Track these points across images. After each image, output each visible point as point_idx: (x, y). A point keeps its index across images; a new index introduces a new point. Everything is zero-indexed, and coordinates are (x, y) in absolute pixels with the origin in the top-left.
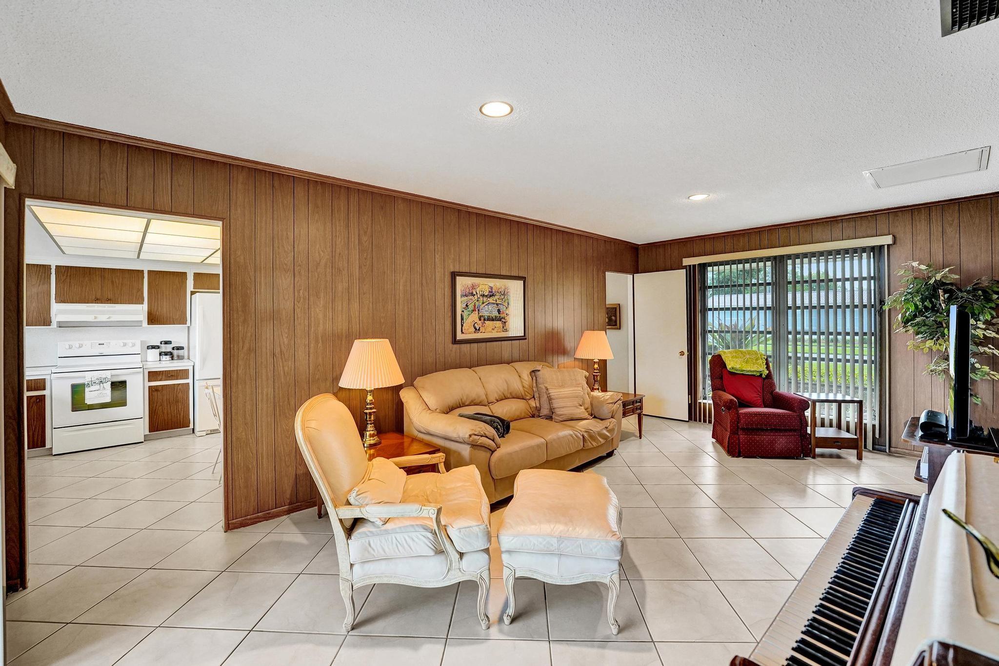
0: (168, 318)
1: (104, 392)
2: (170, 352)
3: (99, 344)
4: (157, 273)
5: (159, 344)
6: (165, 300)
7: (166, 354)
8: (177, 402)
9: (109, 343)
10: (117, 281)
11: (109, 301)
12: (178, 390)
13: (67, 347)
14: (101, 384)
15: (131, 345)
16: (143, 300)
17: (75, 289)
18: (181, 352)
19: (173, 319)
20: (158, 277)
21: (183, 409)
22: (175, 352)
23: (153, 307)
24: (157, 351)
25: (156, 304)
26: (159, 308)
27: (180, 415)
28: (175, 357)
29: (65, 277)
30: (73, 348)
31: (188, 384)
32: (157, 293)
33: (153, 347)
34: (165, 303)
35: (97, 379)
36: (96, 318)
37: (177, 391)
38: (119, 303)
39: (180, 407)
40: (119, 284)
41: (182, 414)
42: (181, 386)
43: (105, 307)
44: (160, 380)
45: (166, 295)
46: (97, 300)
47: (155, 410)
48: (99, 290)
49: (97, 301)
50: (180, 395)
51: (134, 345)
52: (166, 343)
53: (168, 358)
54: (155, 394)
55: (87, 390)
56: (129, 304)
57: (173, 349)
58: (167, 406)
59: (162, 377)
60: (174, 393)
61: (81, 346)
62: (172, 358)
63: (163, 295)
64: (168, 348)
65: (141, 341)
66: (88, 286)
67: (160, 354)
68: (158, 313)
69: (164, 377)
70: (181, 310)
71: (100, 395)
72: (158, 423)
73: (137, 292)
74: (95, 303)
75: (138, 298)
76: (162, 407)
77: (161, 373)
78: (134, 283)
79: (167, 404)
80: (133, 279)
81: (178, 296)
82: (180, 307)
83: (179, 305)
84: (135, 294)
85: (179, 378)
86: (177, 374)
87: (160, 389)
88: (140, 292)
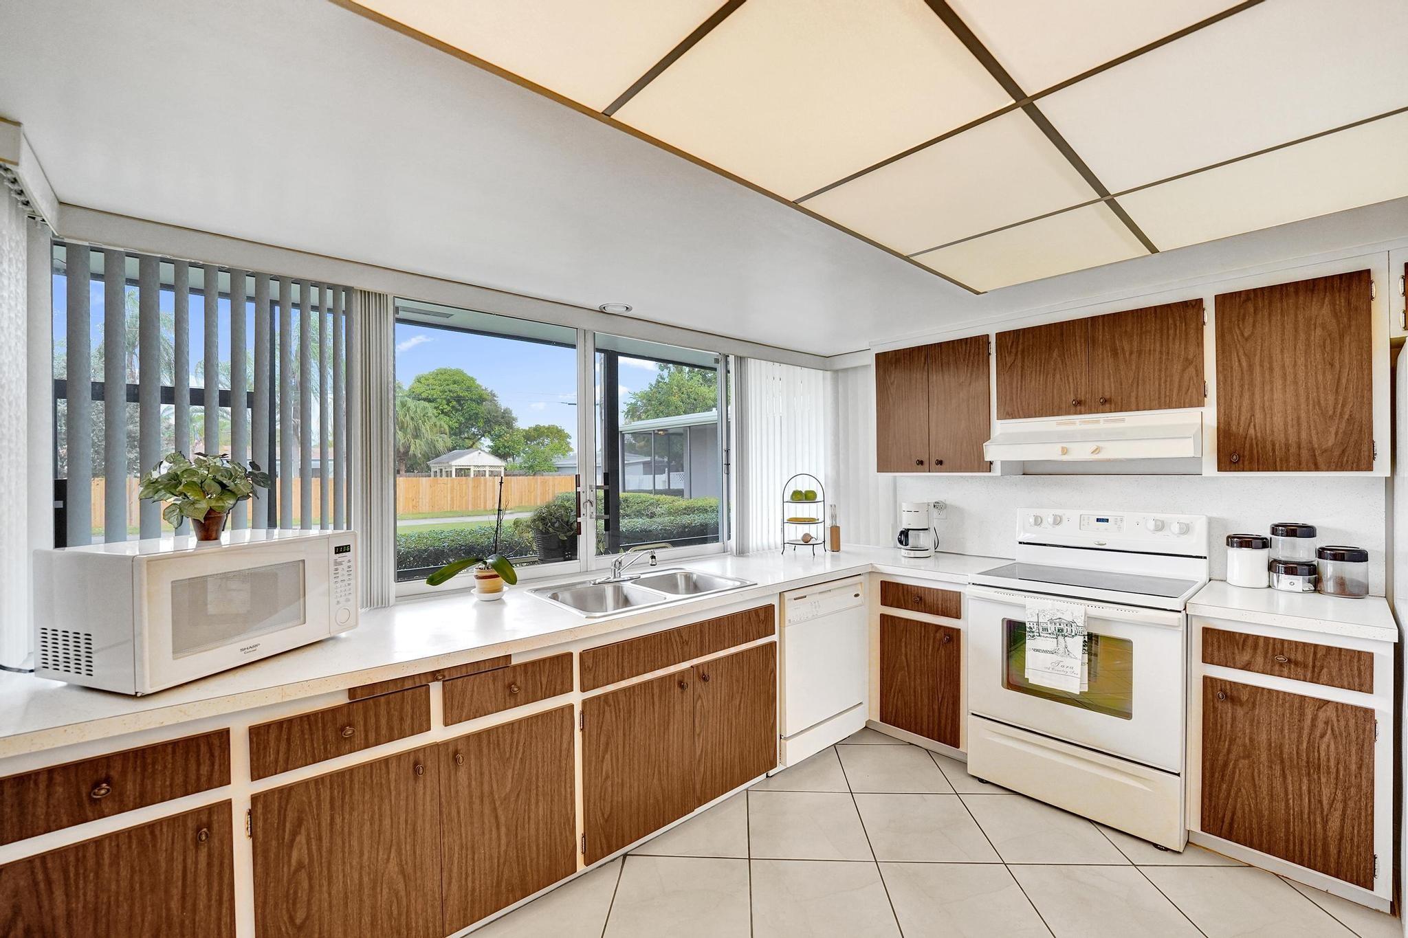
0: (1293, 450)
1: (1068, 661)
2: (1310, 565)
3: (1098, 520)
4: (1248, 299)
5: (1266, 533)
6: (1278, 383)
7: (1291, 569)
8: (1315, 766)
9: (1122, 521)
10: (1127, 347)
11: (1108, 404)
12: (1321, 725)
13: (1032, 521)
14: (1060, 638)
15: (1175, 528)
16: (1202, 392)
18: (1352, 570)
19: (1313, 450)
20: (1252, 310)
22: (1329, 568)
23: (1235, 414)
24: (1261, 556)
25: (1247, 395)
26: (1259, 416)
27: (1325, 822)
28: (1329, 586)
29: (1013, 355)
30: (1043, 525)
31: (1368, 712)
32: (1251, 367)
33: (1245, 542)
34: (1278, 395)
35: (1051, 621)
36: (1065, 451)
37: (1312, 729)
38: (1133, 407)
40: (1131, 353)
42: (1330, 711)
43: (1098, 422)
44: (1247, 667)
45: (1283, 367)
46: (1079, 406)
47: (1226, 764)
48: (1083, 379)
49: (1077, 409)
50: (1327, 744)
51: (1186, 530)
52: (1293, 531)
53: (1300, 582)
54: (1229, 710)
55: (1029, 644)
56: (1160, 408)
57: (1321, 553)
58: (1271, 769)
59: (1253, 656)
60: (1301, 729)
61: (1058, 521)
62: (1317, 589)
63: (1271, 369)
64: (1303, 550)
65: (1209, 521)
66: (1057, 371)
67: (1272, 566)
68: (1252, 431)
69: (1259, 659)
70: (1346, 417)
71: (1059, 668)
72: (1234, 814)
73: (1184, 370)
74: (1075, 413)
75: (1184, 390)
76: (1251, 766)
77: (1250, 642)
78: (1174, 344)
79: (1271, 761)
80: (1171, 332)
81: (1332, 365)
82: (1343, 406)
83: (1336, 399)
84: (1176, 379)
85: (1324, 676)
86: (1318, 664)
87: (1245, 699)
88: (1191, 370)
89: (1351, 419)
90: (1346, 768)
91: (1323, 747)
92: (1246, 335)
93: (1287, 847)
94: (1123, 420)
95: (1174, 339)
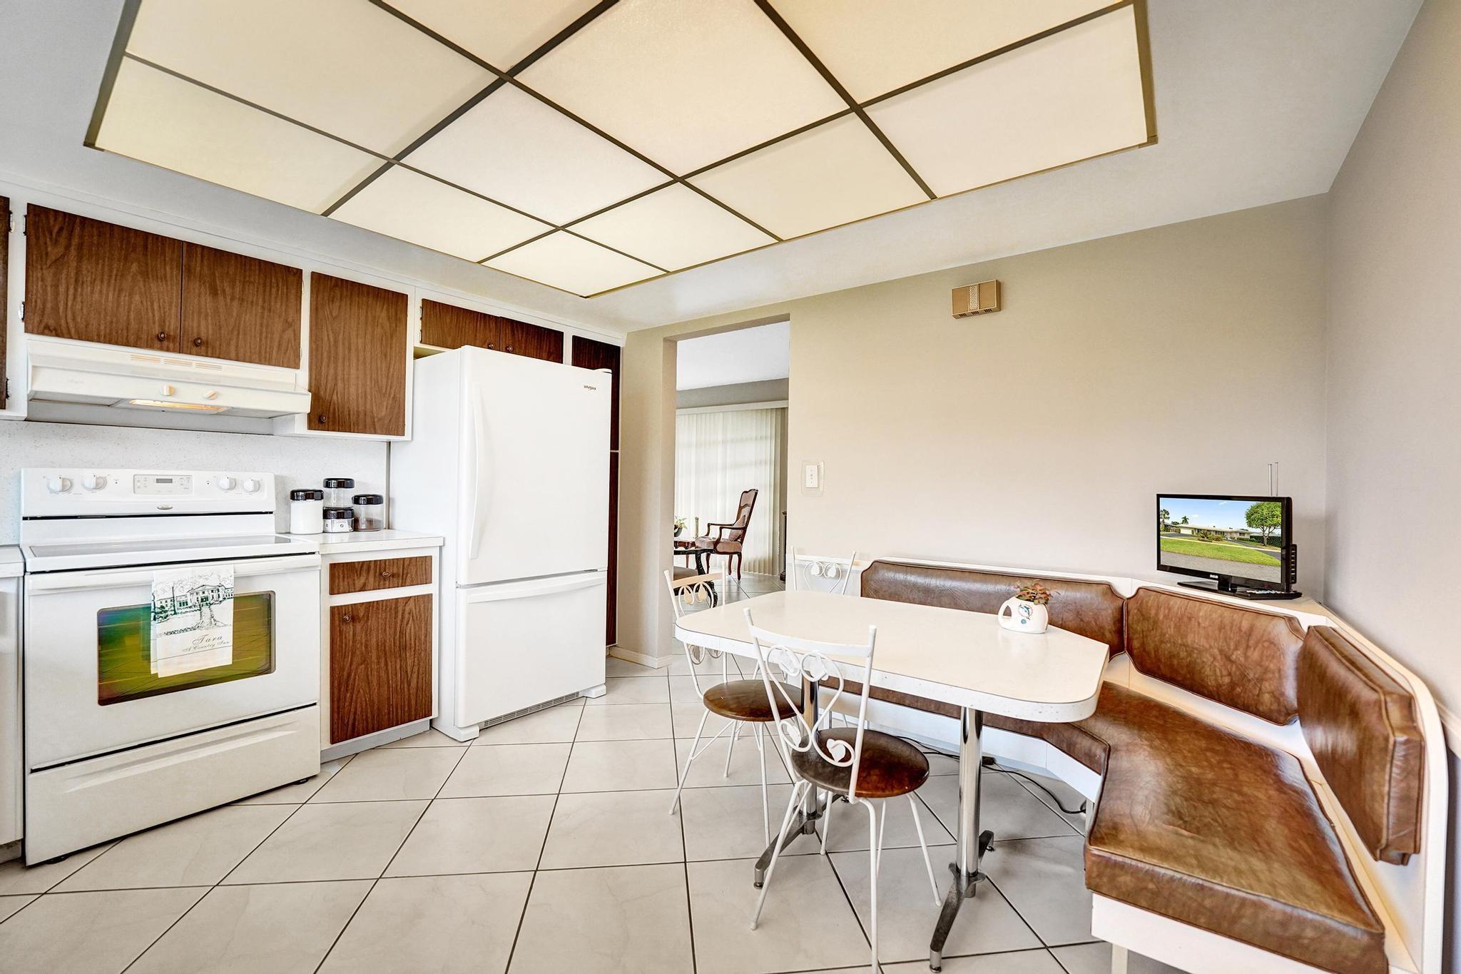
0: (361, 416)
1: (215, 632)
2: (350, 509)
3: (158, 481)
4: (336, 285)
5: (320, 486)
6: (354, 362)
7: (341, 514)
8: (404, 648)
9: (189, 477)
10: (228, 290)
11: (199, 346)
12: (406, 616)
13: (57, 485)
14: (205, 609)
15: (249, 485)
16: (298, 356)
17: (96, 296)
18: (375, 511)
19: (373, 418)
20: (336, 294)
21: (416, 669)
22: (363, 511)
23: (323, 381)
24: (316, 507)
25: (332, 366)
26: (340, 385)
27: (409, 685)
28: (363, 526)
29: (61, 246)
30: (74, 490)
31: (429, 597)
32: (336, 346)
33: (310, 495)
34: (353, 371)
35: (192, 592)
36: (172, 392)
37: (402, 621)
38: (233, 355)
39: (409, 662)
40: (232, 299)
41: (414, 684)
42: (411, 604)
43: (190, 364)
44: (363, 589)
45: (357, 349)
46: (163, 341)
47: (349, 675)
48: (173, 311)
49: (165, 343)
50: (410, 629)
51: (258, 487)
53: (345, 524)
54: (349, 629)
55: (157, 628)
56: (260, 363)
57: (356, 500)
58: (379, 663)
59: (367, 579)
60: (396, 623)
61: (100, 485)
62: (355, 527)
63: (350, 350)
64: (341, 498)
65: (276, 478)
66: (137, 290)
67: (326, 514)
68: (335, 397)
69: (371, 579)
70: (392, 396)
71: (204, 643)
72: (355, 713)
73: (284, 331)
74: (161, 349)
75: (283, 348)
76: (366, 668)
77: (365, 567)
78: (276, 302)
79: (378, 658)
80: (274, 290)
81: (386, 356)
82: (391, 388)
83: (387, 382)
84: (276, 337)
85: (408, 580)
86: (405, 572)
87: (362, 614)
88: (289, 333)
89: (394, 398)
90: (420, 639)
91: (408, 631)
92: (334, 315)
93: (389, 717)
94: (219, 368)
95: (276, 298)
